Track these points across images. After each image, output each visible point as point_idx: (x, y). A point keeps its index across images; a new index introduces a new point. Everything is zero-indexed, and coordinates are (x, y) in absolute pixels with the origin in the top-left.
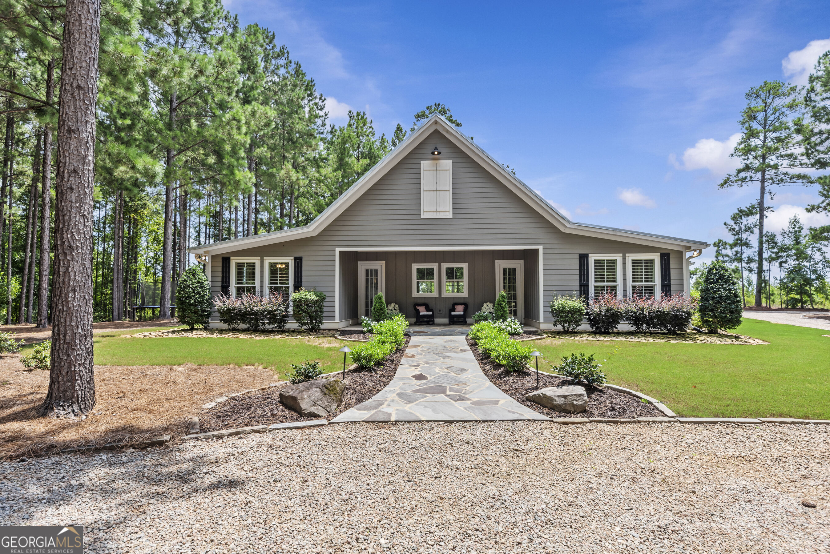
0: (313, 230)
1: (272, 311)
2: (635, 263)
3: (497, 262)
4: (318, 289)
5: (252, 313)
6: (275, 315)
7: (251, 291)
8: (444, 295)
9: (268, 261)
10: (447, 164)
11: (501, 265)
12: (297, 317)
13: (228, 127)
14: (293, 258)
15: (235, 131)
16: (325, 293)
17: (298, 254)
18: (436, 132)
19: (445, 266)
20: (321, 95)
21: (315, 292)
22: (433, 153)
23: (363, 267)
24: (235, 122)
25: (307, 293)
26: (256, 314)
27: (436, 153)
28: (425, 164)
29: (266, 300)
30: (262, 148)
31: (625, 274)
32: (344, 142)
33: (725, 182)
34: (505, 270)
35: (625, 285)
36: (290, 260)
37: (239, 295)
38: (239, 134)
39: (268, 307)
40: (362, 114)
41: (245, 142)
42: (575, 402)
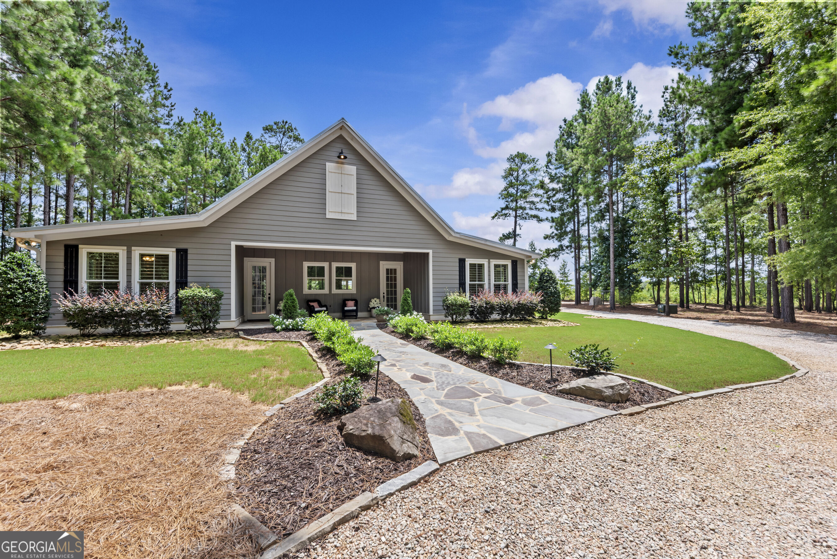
0: (203, 221)
1: (153, 311)
2: (496, 266)
3: (382, 263)
4: (215, 285)
6: (157, 316)
7: (112, 288)
8: (334, 291)
9: (137, 252)
10: (352, 170)
11: (384, 265)
12: (183, 316)
13: (53, 89)
14: (174, 250)
15: (62, 96)
16: (221, 290)
17: (182, 246)
18: (341, 137)
19: (335, 265)
20: (167, 84)
21: (211, 289)
22: (339, 157)
23: (249, 263)
24: (64, 84)
25: (201, 290)
26: (128, 315)
27: (342, 157)
28: (330, 166)
29: (133, 298)
30: (91, 125)
31: (489, 275)
32: (192, 138)
33: (496, 215)
34: (387, 270)
35: (489, 284)
36: (171, 252)
38: (70, 100)
40: (210, 114)
41: (78, 112)
42: (621, 392)
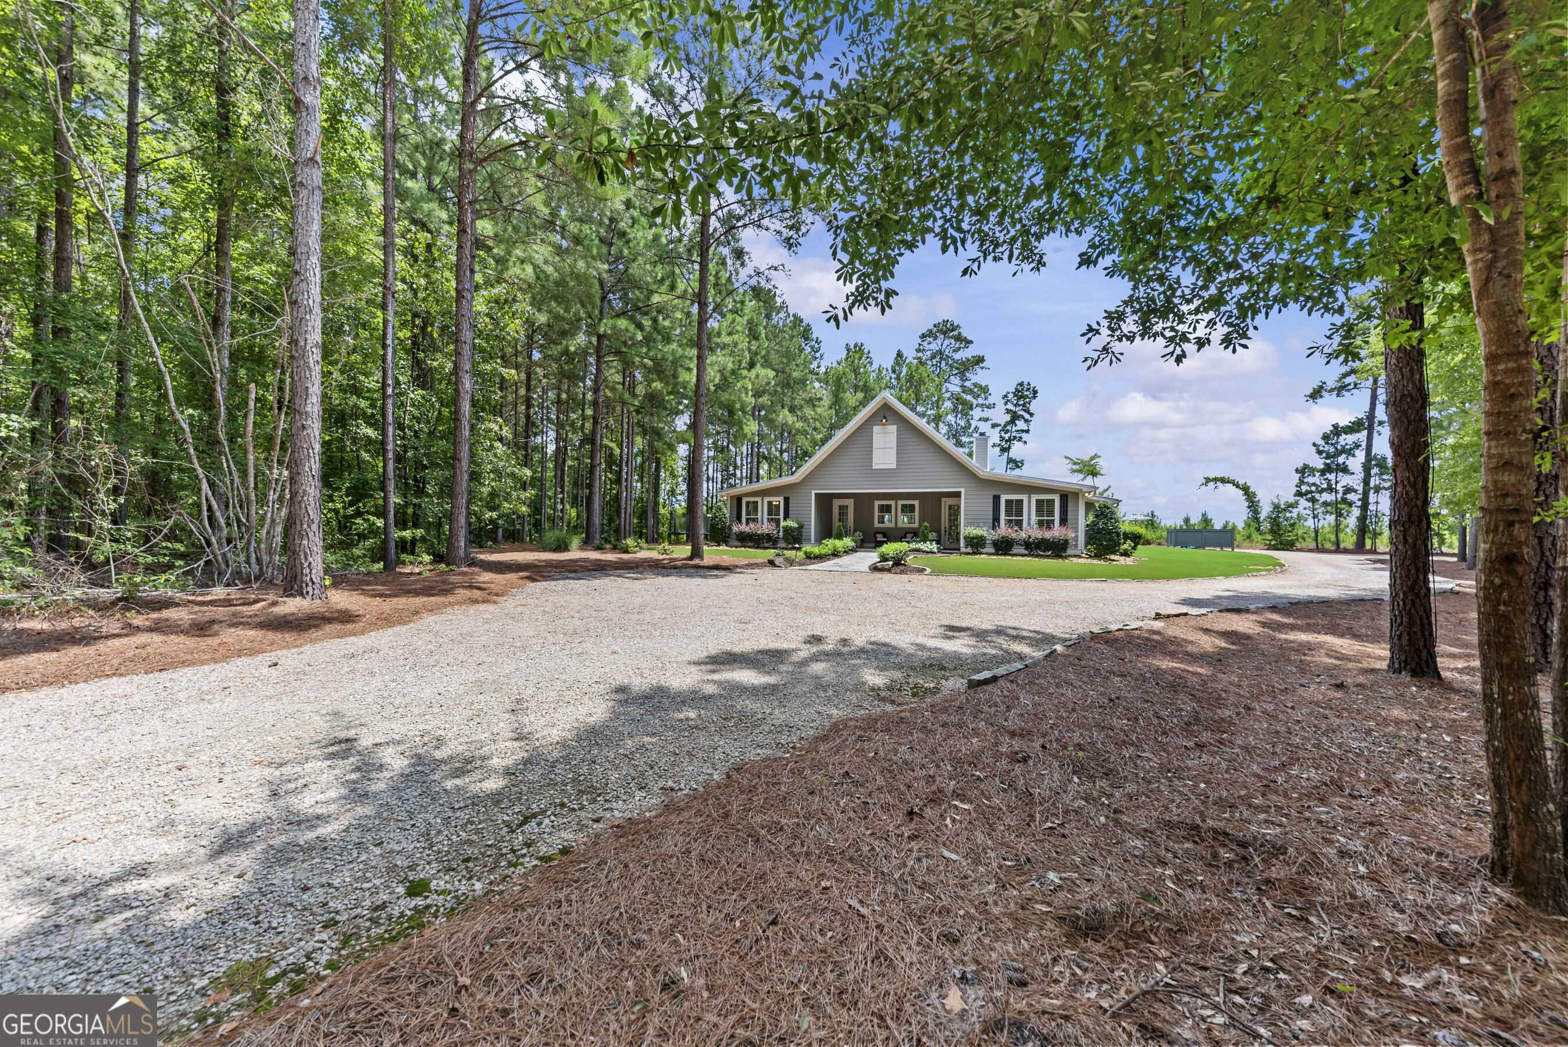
1: (769, 534)
2: (1039, 502)
3: (944, 501)
4: (800, 519)
5: (756, 535)
6: (771, 537)
7: (755, 520)
8: (900, 525)
9: (766, 499)
10: (893, 429)
11: (947, 502)
12: (785, 539)
14: (783, 498)
16: (805, 523)
17: (787, 495)
19: (901, 503)
21: (798, 522)
22: (882, 421)
23: (837, 503)
25: (792, 522)
26: (759, 536)
27: (884, 420)
28: (876, 429)
29: (765, 526)
31: (1030, 511)
34: (950, 506)
35: (1029, 519)
36: (781, 499)
37: (747, 523)
39: (766, 531)
